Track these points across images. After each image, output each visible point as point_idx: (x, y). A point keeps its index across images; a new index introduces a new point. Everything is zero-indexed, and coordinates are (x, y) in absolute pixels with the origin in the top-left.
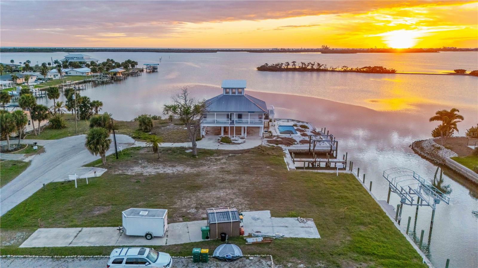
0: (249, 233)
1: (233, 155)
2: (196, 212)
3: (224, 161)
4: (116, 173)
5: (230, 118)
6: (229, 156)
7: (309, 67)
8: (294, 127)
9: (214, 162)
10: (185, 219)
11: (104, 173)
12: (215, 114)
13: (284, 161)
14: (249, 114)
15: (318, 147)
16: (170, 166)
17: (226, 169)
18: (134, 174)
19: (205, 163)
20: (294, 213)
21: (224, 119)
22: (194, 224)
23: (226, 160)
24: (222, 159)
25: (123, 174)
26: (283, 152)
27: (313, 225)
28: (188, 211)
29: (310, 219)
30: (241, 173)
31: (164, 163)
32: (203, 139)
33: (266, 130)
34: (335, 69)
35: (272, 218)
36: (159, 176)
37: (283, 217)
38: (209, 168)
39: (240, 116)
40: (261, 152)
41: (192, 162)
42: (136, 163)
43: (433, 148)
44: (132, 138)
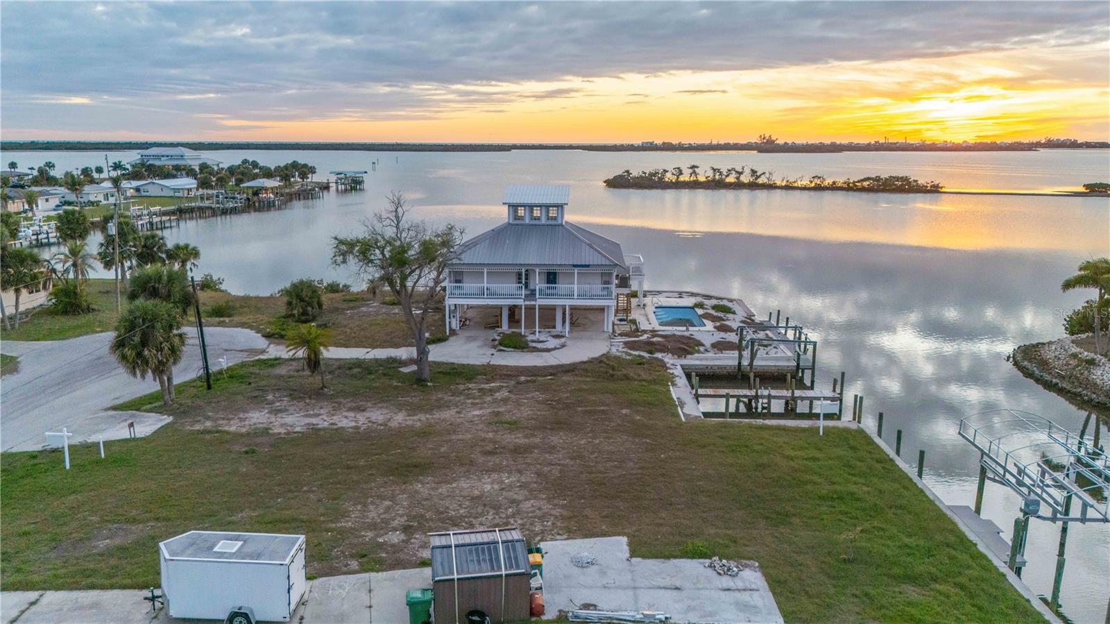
0: (560, 611)
1: (529, 379)
2: (403, 541)
3: (504, 394)
4: (197, 427)
5: (526, 283)
6: (519, 383)
7: (731, 179)
8: (696, 309)
9: (474, 398)
10: (368, 563)
11: (162, 427)
12: (485, 271)
13: (671, 394)
14: (576, 271)
15: (763, 359)
16: (350, 409)
17: (507, 417)
18: (244, 430)
19: (450, 401)
20: (699, 543)
21: (510, 286)
22: (393, 579)
23: (509, 392)
24: (500, 388)
25: (214, 429)
26: (668, 371)
27: (759, 583)
28: (381, 540)
29: (748, 562)
30: (549, 427)
31: (336, 400)
32: (451, 338)
33: (620, 316)
34: (794, 182)
35: (634, 560)
36: (315, 436)
37: (668, 557)
38: (458, 412)
39: (551, 278)
40: (607, 372)
41: (415, 398)
42: (257, 400)
43: (1073, 362)
44: (263, 336)
